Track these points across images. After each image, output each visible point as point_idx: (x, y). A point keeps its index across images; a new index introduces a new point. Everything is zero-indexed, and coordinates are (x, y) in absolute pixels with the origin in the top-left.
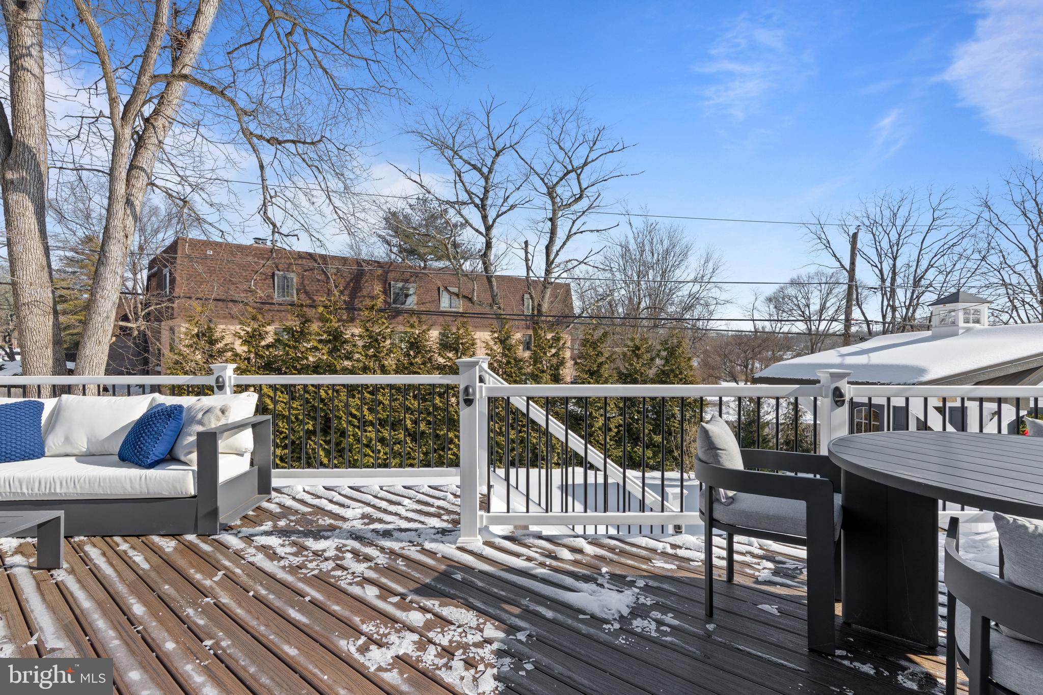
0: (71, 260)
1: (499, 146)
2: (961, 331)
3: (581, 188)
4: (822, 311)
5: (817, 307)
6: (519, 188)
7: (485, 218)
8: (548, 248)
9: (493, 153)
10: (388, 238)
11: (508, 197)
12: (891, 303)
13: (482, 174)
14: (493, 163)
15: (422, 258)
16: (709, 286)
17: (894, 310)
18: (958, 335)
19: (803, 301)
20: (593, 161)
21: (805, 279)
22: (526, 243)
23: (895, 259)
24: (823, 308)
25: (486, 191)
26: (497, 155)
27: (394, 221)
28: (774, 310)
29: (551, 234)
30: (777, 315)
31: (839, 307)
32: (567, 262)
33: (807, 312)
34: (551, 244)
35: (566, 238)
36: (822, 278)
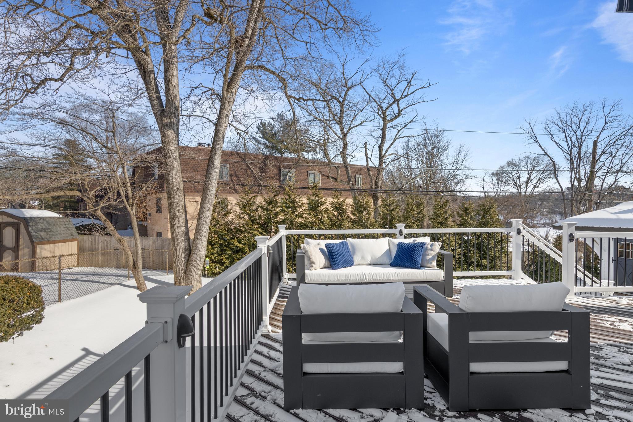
0: (60, 156)
1: (349, 85)
3: (399, 110)
4: (528, 181)
5: (525, 179)
6: (362, 111)
7: (342, 129)
8: (380, 147)
9: (346, 89)
10: (259, 139)
11: (356, 116)
12: (578, 176)
13: (339, 102)
14: (346, 95)
15: (279, 151)
17: (579, 181)
19: (516, 175)
20: (411, 93)
21: (517, 161)
22: (366, 144)
23: (580, 148)
24: (529, 179)
25: (342, 112)
26: (348, 90)
27: (264, 128)
28: (496, 181)
29: (382, 138)
30: (498, 184)
31: (539, 179)
32: (390, 155)
33: (518, 182)
34: (382, 145)
35: (393, 140)
36: (528, 161)
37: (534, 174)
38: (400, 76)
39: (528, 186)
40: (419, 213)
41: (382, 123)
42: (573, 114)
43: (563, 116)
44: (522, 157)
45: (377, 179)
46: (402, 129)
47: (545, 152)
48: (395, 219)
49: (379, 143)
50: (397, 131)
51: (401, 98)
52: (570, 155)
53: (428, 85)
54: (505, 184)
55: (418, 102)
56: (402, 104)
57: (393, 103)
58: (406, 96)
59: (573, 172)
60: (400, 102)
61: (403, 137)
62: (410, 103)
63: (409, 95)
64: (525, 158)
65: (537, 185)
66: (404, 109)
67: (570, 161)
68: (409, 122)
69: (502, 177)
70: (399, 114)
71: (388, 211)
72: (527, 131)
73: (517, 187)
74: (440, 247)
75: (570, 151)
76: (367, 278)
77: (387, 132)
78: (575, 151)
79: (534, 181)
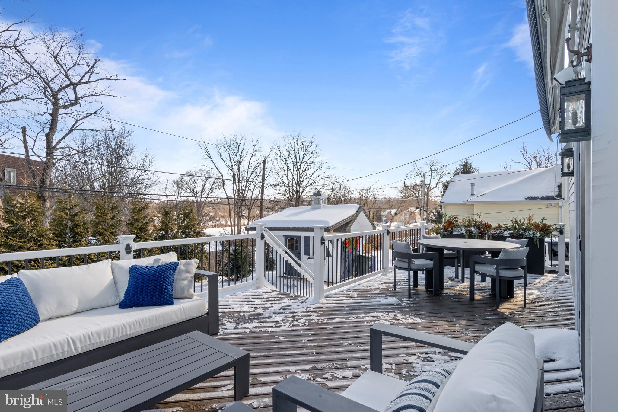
2: (322, 206)
3: (76, 96)
5: (201, 189)
8: (49, 137)
16: (147, 172)
18: (321, 208)
21: (194, 172)
22: (24, 128)
23: (239, 166)
24: (203, 189)
28: (177, 189)
29: (51, 125)
30: (178, 191)
31: (211, 189)
32: (63, 148)
33: (195, 191)
34: (51, 134)
35: (67, 131)
36: (203, 173)
37: (207, 185)
38: (78, 57)
39: (203, 194)
40: (113, 218)
41: (51, 107)
42: (235, 140)
43: (228, 141)
44: (198, 170)
45: (43, 175)
46: (81, 119)
47: (216, 167)
48: (80, 226)
49: (47, 130)
50: (74, 121)
51: (80, 82)
52: (233, 171)
53: (115, 78)
54: (184, 191)
55: (103, 93)
56: (81, 90)
57: (68, 86)
58: (86, 83)
59: (235, 185)
60: (77, 88)
61: (83, 130)
62: (91, 91)
63: (91, 82)
64: (200, 170)
65: (210, 194)
66: (83, 97)
67: (233, 177)
68: (92, 114)
69: (182, 185)
70: (77, 101)
71: (67, 216)
72: (203, 148)
73: (194, 194)
74: (196, 266)
75: (233, 169)
76: (79, 345)
77: (59, 119)
78: (236, 169)
79: (207, 190)
